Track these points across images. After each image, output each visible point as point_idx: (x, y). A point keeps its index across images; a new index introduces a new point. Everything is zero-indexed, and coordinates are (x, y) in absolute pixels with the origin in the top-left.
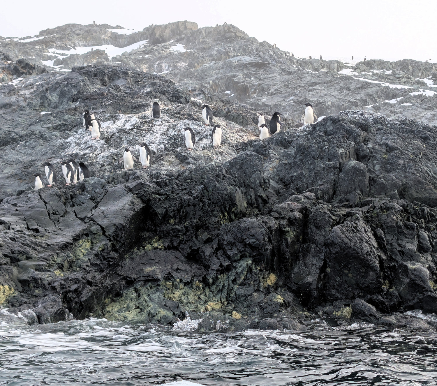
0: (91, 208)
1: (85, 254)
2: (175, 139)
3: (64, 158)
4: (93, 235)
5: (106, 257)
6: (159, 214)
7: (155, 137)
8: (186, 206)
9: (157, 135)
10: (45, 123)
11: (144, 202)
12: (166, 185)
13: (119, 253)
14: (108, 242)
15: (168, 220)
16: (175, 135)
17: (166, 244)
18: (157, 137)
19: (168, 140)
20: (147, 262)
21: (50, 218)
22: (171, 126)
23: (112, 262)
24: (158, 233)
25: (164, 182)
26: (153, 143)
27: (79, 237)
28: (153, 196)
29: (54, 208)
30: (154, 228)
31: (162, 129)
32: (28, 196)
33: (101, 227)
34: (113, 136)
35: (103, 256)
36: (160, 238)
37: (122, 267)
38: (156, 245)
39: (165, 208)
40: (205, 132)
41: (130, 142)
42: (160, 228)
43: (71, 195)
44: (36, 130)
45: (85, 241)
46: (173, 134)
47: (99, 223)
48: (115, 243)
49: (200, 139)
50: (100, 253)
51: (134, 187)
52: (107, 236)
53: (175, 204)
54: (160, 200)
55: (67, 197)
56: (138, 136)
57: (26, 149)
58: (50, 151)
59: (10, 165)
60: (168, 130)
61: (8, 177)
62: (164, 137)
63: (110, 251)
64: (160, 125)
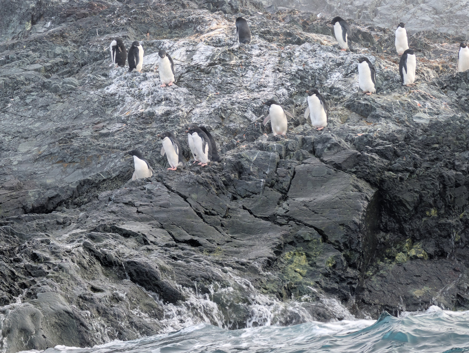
0: (278, 200)
1: (304, 274)
2: (302, 78)
3: (129, 122)
4: (306, 244)
5: (343, 277)
6: (408, 202)
7: (264, 76)
8: (452, 187)
9: (267, 72)
10: (23, 62)
11: (373, 184)
12: (396, 155)
13: (359, 270)
14: (338, 253)
15: (423, 212)
16: (299, 70)
17: (431, 250)
18: (267, 76)
19: (290, 79)
20: (410, 281)
21: (204, 221)
22: (283, 55)
23: (355, 284)
24: (407, 233)
25: (391, 151)
26: (265, 87)
27: (281, 248)
28: (387, 173)
29: (203, 204)
30: (397, 225)
31: (271, 62)
32: (145, 189)
33: (316, 229)
34: (182, 79)
35: (339, 276)
36: (414, 240)
37: (370, 291)
38: (413, 253)
39: (416, 192)
40: (352, 62)
41: (220, 87)
42: (409, 225)
43: (224, 182)
44: (19, 76)
45: (295, 254)
46: (296, 69)
47: (309, 223)
48: (348, 253)
49: (347, 75)
50: (331, 271)
51: (345, 161)
52: (333, 244)
53: (433, 184)
54: (401, 179)
55: (218, 186)
56: (231, 76)
57: (29, 109)
58: (87, 112)
59: (24, 140)
60: (280, 63)
61: (36, 160)
62: (281, 75)
63: (346, 267)
64: (260, 55)
